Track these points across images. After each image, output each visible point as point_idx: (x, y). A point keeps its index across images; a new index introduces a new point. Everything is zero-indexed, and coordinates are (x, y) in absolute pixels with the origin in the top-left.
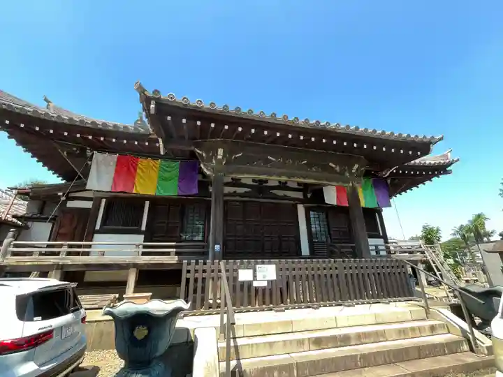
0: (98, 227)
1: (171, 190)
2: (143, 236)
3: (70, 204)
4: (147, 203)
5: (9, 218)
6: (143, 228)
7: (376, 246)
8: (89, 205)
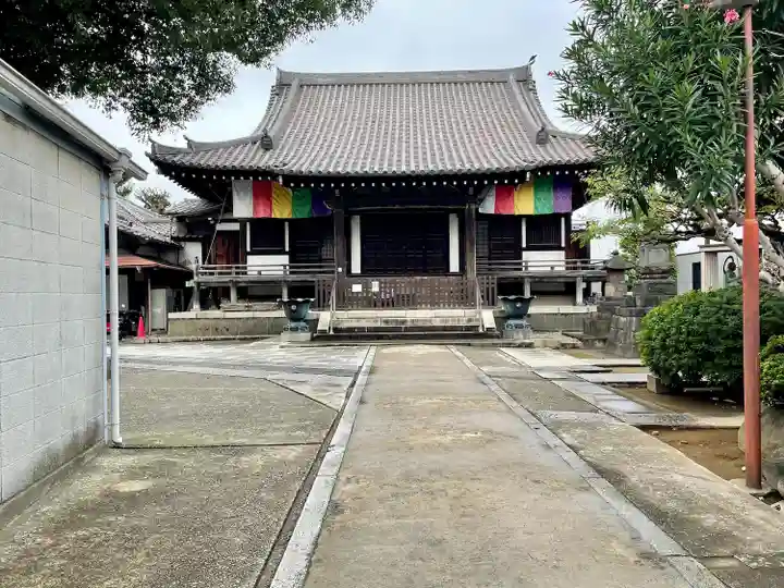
0: (248, 250)
1: (305, 212)
2: (287, 257)
3: (220, 227)
4: (287, 223)
5: (168, 239)
6: (287, 249)
7: (526, 262)
8: (236, 227)
